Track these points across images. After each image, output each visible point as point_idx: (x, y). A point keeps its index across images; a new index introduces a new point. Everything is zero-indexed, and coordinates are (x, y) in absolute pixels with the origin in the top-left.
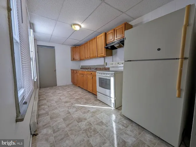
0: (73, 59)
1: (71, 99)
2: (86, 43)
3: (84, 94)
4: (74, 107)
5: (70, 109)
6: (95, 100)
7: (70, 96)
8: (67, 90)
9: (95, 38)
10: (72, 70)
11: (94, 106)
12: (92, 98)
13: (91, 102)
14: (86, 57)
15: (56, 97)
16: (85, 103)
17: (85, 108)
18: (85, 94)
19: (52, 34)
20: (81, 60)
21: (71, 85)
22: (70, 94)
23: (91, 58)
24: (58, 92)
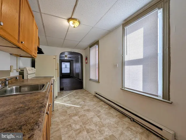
4: (81, 105)
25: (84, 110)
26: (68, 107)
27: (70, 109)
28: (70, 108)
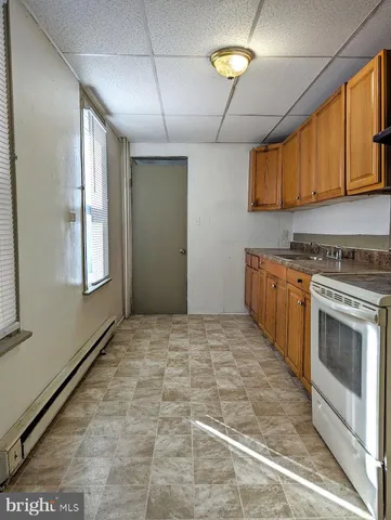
0: (256, 205)
1: (199, 385)
2: (307, 124)
3: (269, 374)
4: (185, 429)
5: (167, 433)
6: (296, 426)
7: (206, 371)
8: (213, 339)
9: (338, 93)
10: (248, 252)
11: (273, 456)
12: (288, 408)
13: (269, 432)
14: (304, 195)
15: (153, 364)
16: (242, 428)
17: (222, 455)
18: (266, 379)
19: (162, 109)
20: (287, 207)
21: (237, 317)
22: (209, 361)
23: (321, 201)
24: (177, 340)
25: (186, 399)
26: (250, 433)
27: (242, 421)
28: (240, 426)
